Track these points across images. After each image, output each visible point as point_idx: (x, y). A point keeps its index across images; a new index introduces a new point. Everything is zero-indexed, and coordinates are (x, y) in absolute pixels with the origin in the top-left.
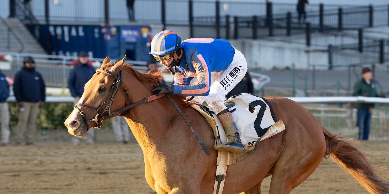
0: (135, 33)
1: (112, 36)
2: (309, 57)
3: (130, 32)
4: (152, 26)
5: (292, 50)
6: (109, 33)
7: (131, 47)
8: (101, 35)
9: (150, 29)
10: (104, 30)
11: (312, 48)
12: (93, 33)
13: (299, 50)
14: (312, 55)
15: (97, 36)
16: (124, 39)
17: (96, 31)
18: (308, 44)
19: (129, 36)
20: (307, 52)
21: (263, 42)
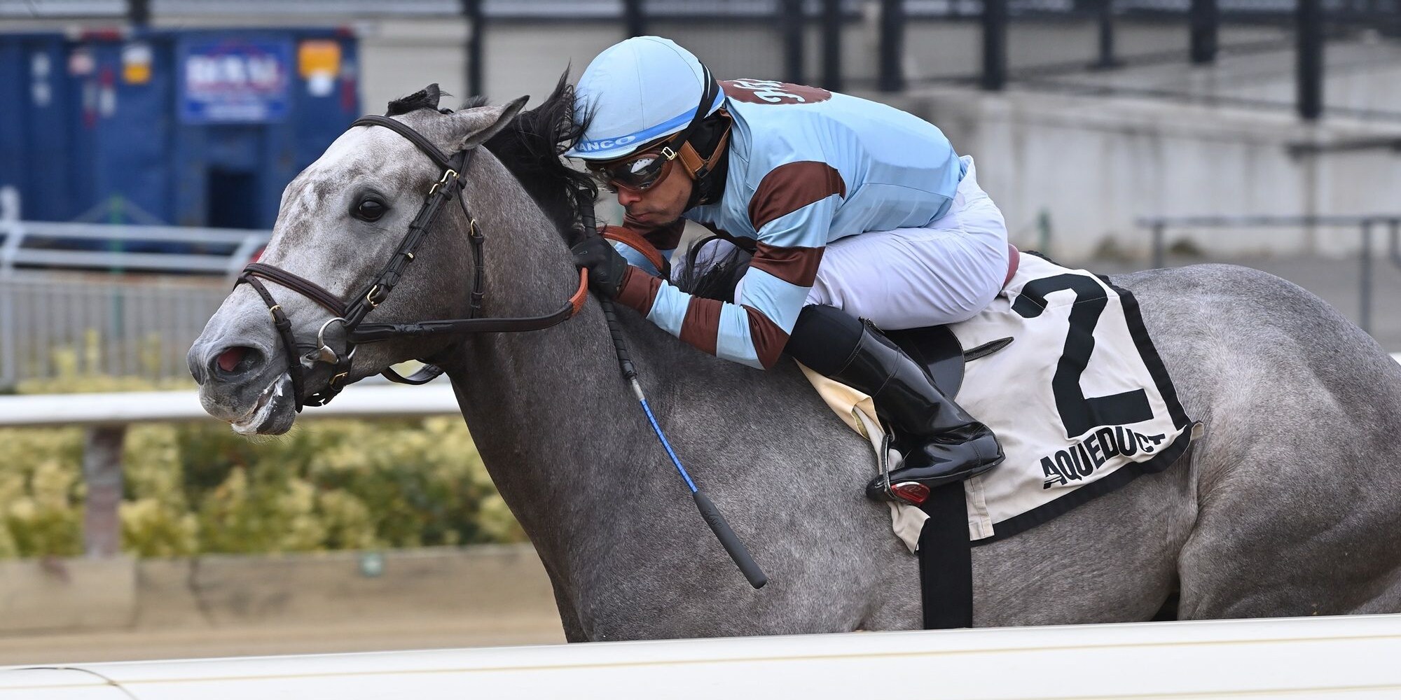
0: (264, 72)
1: (125, 90)
2: (1310, 183)
3: (233, 69)
4: (362, 28)
5: (1211, 140)
6: (111, 75)
7: (235, 155)
8: (67, 85)
9: (347, 42)
10: (82, 63)
11: (1331, 127)
12: (26, 80)
13: (1252, 143)
14: (1327, 167)
15: (42, 93)
16: (197, 106)
17: (41, 65)
18: (1310, 106)
19: (223, 86)
20: (1302, 152)
21: (1036, 103)
